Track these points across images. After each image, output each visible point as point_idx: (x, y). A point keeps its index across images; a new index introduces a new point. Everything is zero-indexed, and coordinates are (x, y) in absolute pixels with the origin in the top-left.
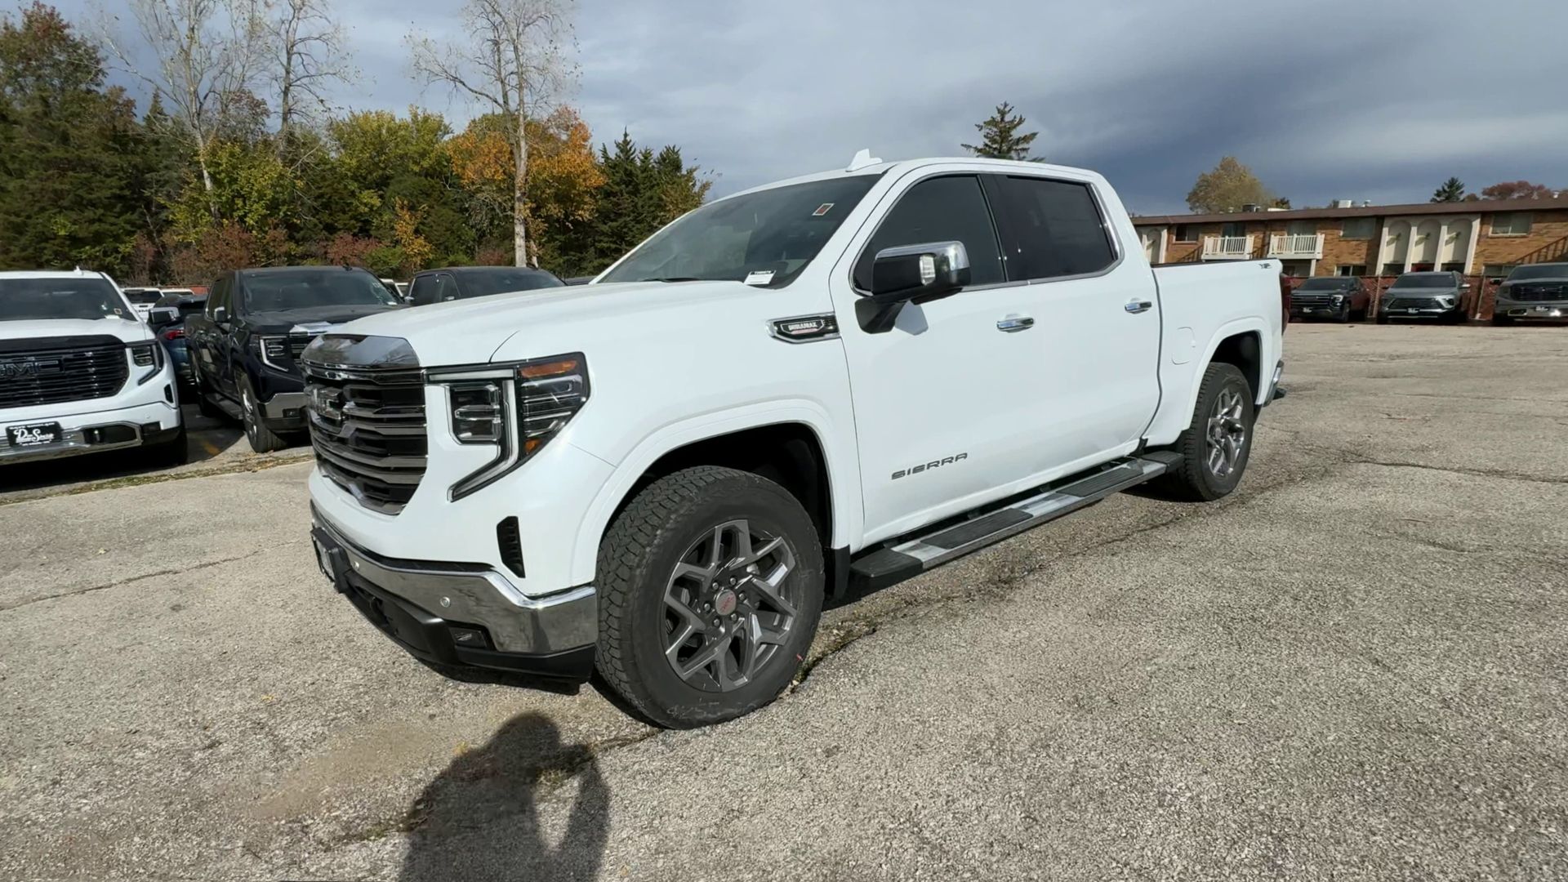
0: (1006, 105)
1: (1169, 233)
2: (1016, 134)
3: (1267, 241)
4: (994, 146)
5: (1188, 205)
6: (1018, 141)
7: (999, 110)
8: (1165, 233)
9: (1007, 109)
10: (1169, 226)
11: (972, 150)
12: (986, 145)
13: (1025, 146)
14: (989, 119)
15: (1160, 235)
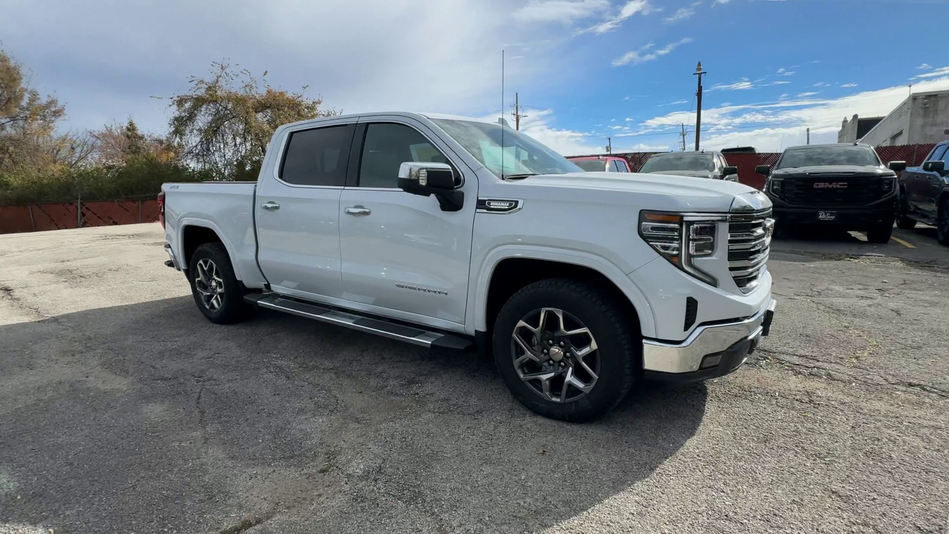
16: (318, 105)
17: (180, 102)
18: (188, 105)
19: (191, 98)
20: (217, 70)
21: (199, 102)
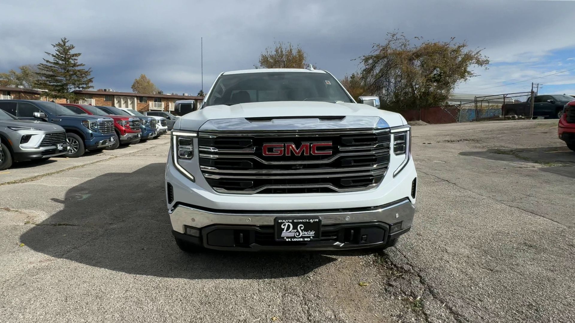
0: (65, 39)
1: (137, 99)
2: (72, 52)
3: (168, 104)
4: (62, 56)
5: (132, 90)
6: (73, 55)
7: (62, 41)
8: (136, 99)
9: (66, 41)
10: (137, 97)
11: (51, 55)
12: (57, 54)
13: (76, 58)
14: (57, 43)
15: (134, 100)
16: (462, 48)
17: (366, 60)
18: (370, 61)
19: (371, 57)
20: (389, 37)
21: (377, 59)
